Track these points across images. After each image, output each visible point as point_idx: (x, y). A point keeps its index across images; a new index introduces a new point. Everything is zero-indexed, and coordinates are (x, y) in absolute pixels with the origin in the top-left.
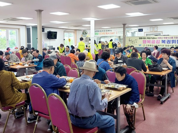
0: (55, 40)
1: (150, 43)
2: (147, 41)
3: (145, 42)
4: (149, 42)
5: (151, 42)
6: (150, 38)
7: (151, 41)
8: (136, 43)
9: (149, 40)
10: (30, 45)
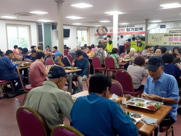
0: (68, 39)
1: (177, 41)
2: (173, 39)
3: (171, 40)
4: (176, 39)
5: (179, 40)
6: (177, 35)
7: (179, 38)
8: (160, 41)
9: (176, 37)
10: (42, 44)
